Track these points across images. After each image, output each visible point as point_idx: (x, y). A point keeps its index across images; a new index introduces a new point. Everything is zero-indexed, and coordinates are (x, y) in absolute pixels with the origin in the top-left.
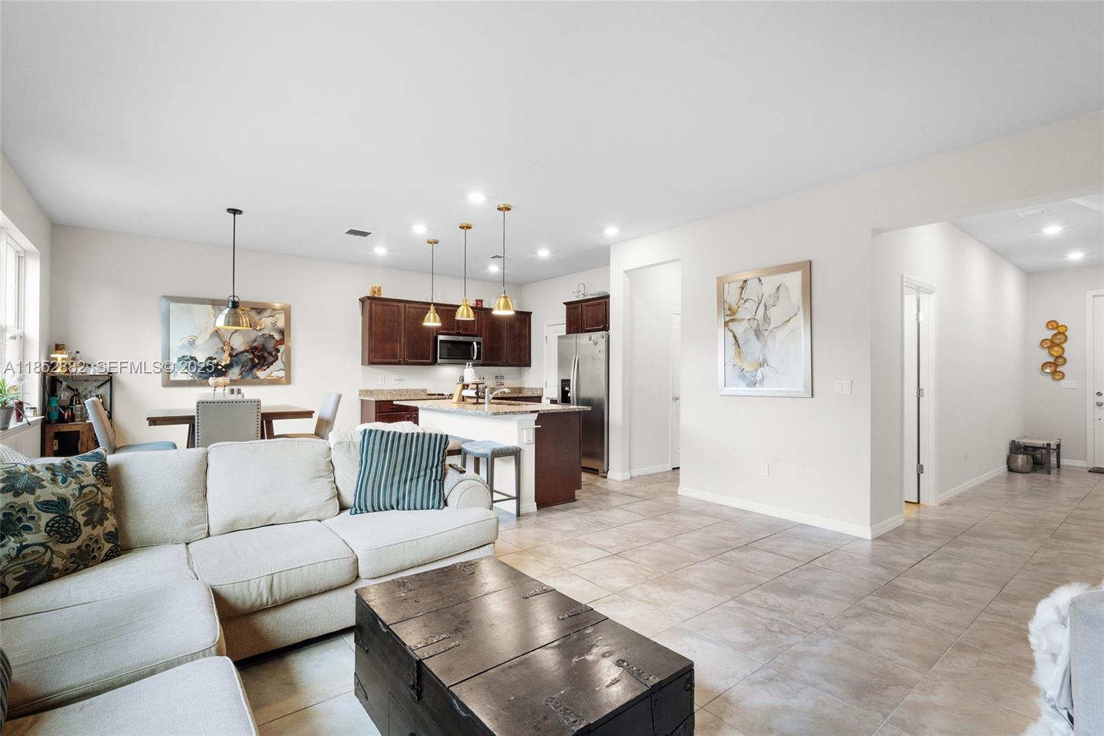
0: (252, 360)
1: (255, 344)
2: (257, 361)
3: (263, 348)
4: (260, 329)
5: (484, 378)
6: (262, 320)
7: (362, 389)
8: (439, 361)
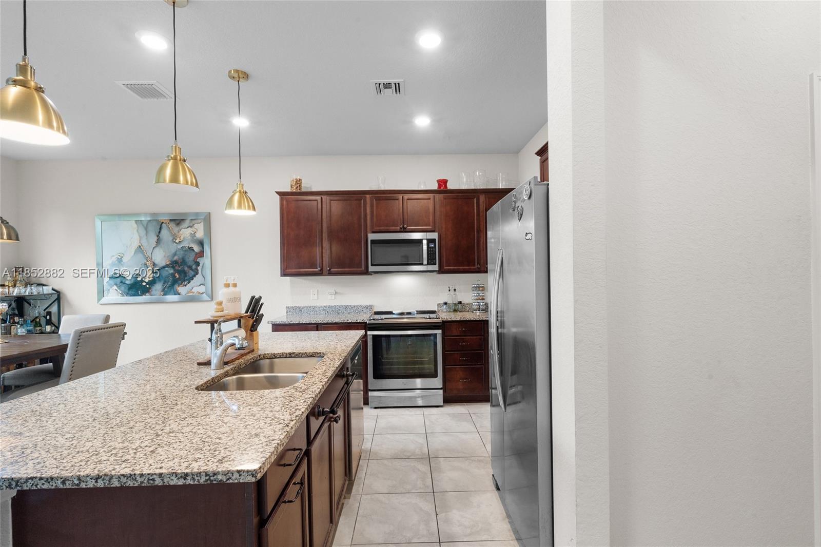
0: (173, 275)
1: (176, 258)
2: (178, 276)
3: (183, 262)
4: (180, 242)
5: (455, 290)
6: (181, 232)
7: (290, 305)
8: (371, 269)
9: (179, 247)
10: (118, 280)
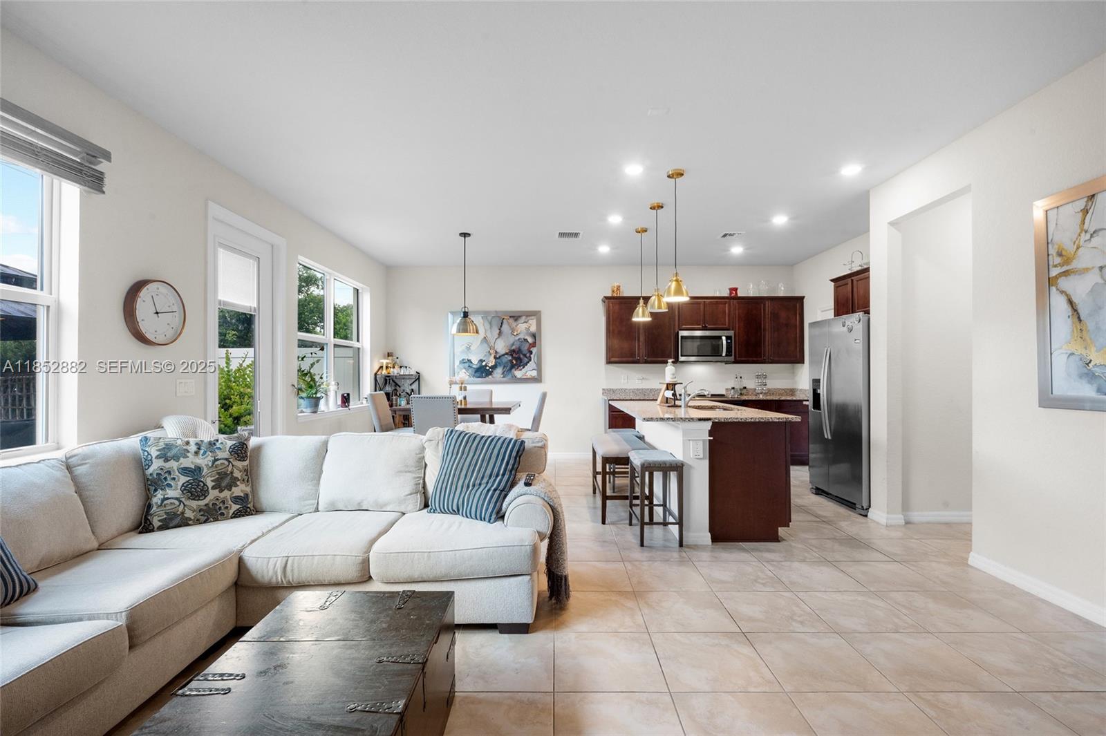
0: (511, 361)
1: (513, 348)
2: (515, 363)
3: (519, 351)
4: (517, 335)
5: (741, 378)
6: (518, 326)
7: (605, 387)
8: (682, 359)
9: (517, 338)
10: (467, 365)
